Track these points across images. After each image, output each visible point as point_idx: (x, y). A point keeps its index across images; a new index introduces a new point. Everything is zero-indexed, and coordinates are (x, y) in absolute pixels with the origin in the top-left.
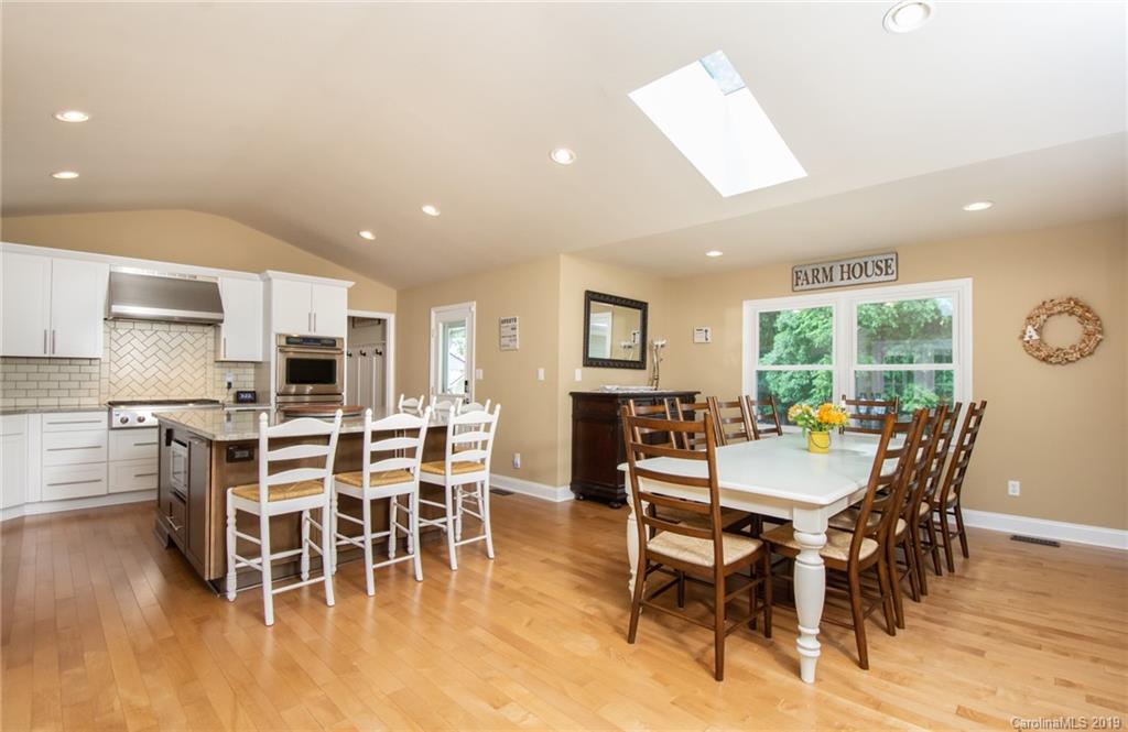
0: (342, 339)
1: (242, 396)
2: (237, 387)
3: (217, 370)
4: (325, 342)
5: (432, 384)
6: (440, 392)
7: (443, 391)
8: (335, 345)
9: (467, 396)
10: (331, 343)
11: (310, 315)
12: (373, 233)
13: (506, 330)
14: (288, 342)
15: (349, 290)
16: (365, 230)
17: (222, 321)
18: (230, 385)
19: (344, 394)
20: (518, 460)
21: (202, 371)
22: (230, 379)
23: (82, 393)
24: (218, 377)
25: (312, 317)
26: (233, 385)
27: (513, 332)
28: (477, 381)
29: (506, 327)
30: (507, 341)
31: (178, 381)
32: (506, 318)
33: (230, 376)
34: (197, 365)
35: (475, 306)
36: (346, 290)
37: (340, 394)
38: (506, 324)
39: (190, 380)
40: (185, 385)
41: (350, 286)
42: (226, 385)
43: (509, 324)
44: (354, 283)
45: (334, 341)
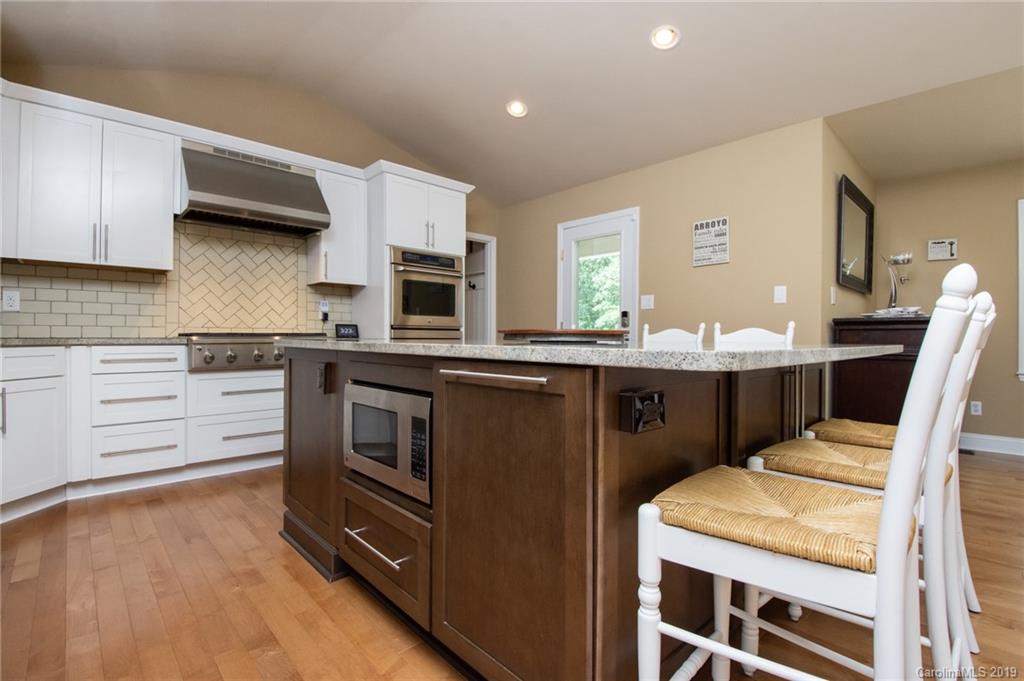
0: (460, 259)
1: (343, 331)
2: (334, 319)
3: (312, 297)
4: (445, 261)
5: (560, 319)
8: (451, 265)
10: (448, 263)
11: (428, 224)
13: (708, 237)
14: (404, 259)
15: (468, 196)
17: (326, 225)
18: (325, 317)
19: (463, 330)
21: (293, 296)
22: (326, 309)
24: (312, 306)
25: (430, 228)
26: (330, 318)
27: (717, 240)
28: (643, 311)
29: (704, 234)
30: (706, 253)
31: (265, 309)
32: (704, 222)
33: (325, 305)
34: (287, 289)
35: (638, 212)
36: (464, 197)
37: (458, 330)
38: (705, 230)
39: (279, 309)
40: (273, 315)
41: (468, 192)
42: (321, 317)
43: (711, 229)
44: (474, 187)
45: (453, 260)
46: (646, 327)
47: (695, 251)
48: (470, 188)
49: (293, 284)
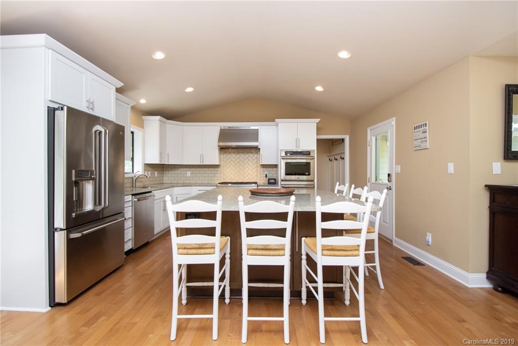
0: (314, 151)
1: (270, 181)
2: (269, 176)
3: (262, 169)
4: (305, 153)
5: (368, 176)
6: (373, 180)
7: (376, 180)
8: (310, 154)
9: (389, 184)
10: (308, 153)
11: (296, 139)
12: (323, 87)
13: (419, 134)
14: (286, 154)
16: (316, 86)
17: (258, 146)
19: (316, 181)
20: (429, 238)
21: (256, 169)
22: (266, 173)
23: (216, 178)
24: (262, 172)
25: (297, 141)
26: (267, 176)
27: (423, 135)
28: (397, 174)
29: (418, 132)
30: (418, 142)
31: (247, 174)
32: (417, 125)
33: (266, 171)
34: (254, 167)
35: (394, 121)
36: (315, 125)
37: (313, 181)
38: (418, 130)
39: (251, 173)
40: (249, 176)
41: (317, 122)
42: (265, 176)
43: (420, 129)
44: (319, 120)
45: (310, 152)
46: (353, 186)
47: (414, 141)
48: (318, 120)
49: (256, 165)
